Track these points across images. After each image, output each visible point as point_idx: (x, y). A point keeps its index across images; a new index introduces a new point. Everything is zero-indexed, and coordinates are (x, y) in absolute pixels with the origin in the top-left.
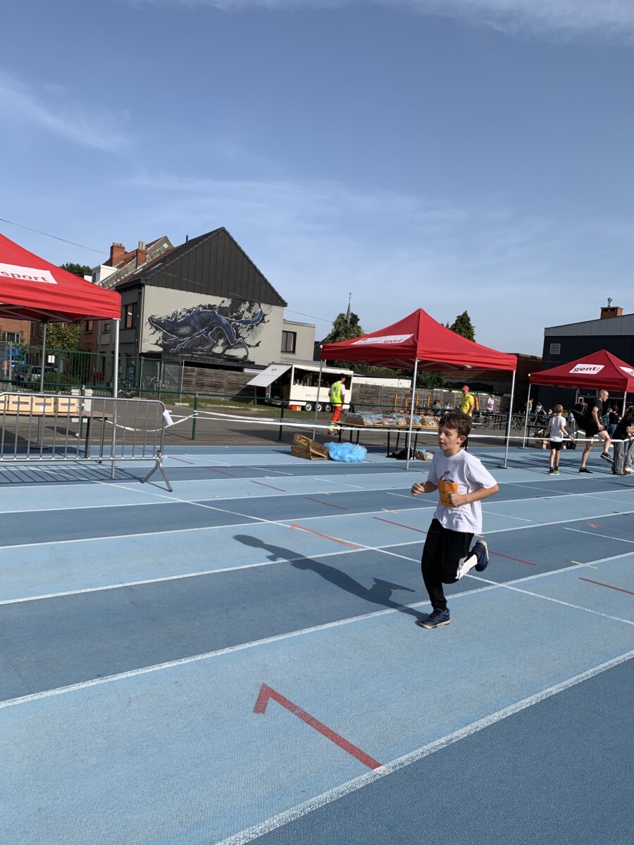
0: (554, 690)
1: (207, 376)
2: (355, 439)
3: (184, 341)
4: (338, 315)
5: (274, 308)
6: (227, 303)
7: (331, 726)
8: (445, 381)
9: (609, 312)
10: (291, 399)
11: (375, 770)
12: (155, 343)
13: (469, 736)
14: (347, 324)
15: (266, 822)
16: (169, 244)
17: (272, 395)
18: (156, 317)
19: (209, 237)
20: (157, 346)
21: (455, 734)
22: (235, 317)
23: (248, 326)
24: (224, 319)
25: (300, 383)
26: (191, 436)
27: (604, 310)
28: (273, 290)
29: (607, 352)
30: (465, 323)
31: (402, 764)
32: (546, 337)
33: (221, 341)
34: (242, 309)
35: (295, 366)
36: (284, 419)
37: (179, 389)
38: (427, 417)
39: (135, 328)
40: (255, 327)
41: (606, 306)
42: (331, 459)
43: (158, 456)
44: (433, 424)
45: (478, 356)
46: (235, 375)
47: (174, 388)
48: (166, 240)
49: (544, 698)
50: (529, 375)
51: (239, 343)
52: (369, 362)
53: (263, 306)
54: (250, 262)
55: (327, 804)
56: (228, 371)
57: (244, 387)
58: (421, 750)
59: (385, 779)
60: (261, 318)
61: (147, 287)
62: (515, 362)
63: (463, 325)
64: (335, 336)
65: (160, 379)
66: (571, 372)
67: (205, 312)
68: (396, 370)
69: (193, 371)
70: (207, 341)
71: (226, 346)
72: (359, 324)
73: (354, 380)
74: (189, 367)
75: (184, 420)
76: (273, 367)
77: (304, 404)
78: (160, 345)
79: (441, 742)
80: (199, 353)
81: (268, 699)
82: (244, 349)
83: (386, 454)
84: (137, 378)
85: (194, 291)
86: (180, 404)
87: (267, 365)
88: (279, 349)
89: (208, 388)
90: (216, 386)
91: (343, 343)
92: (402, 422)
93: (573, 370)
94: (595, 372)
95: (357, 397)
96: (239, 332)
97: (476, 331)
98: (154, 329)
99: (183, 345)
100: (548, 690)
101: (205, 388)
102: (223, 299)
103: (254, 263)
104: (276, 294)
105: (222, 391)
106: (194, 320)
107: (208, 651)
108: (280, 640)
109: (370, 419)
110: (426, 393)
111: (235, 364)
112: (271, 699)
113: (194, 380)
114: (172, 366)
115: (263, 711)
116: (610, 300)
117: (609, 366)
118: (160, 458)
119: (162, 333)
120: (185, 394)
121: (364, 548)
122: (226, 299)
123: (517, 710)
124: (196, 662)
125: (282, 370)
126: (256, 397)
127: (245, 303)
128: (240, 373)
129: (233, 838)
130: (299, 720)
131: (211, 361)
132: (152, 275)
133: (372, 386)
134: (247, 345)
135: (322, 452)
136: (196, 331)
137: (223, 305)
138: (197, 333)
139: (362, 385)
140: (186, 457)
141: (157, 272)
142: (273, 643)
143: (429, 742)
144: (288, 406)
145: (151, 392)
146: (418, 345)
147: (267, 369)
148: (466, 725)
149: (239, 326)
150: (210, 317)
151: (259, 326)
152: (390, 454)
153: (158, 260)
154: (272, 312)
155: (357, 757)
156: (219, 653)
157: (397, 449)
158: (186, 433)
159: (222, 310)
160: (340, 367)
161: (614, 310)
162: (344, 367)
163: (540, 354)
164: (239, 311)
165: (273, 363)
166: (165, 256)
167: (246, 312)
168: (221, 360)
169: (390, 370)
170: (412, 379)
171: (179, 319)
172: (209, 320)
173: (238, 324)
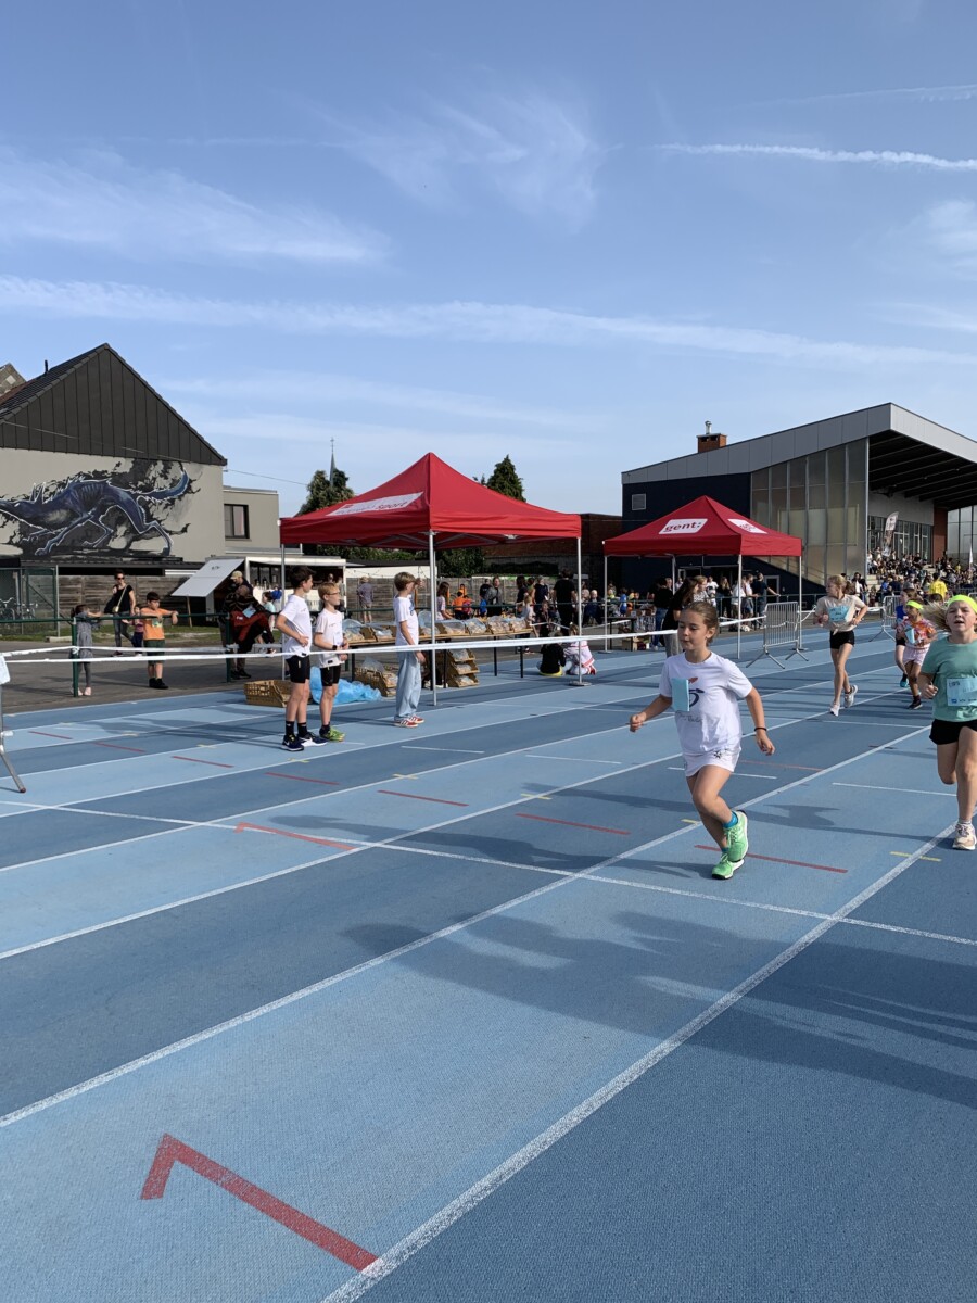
1: (103, 588)
3: (58, 533)
4: (313, 473)
5: (206, 468)
6: (126, 465)
8: (488, 563)
9: (709, 442)
11: (364, 1271)
12: (8, 540)
14: (329, 487)
16: (17, 376)
17: (217, 609)
18: (5, 499)
19: (84, 361)
20: (11, 547)
23: (166, 501)
24: (123, 493)
27: (702, 439)
28: (201, 439)
29: (710, 501)
30: (507, 473)
32: (624, 486)
34: (153, 474)
35: (250, 559)
37: (56, 612)
41: (703, 433)
45: (522, 520)
46: (150, 581)
47: (45, 613)
48: (11, 369)
50: (603, 543)
51: (153, 529)
52: (358, 542)
53: (185, 466)
54: (158, 398)
56: (139, 577)
57: (168, 600)
59: (384, 1286)
60: (187, 487)
62: (578, 524)
63: (505, 477)
64: (313, 505)
65: (21, 601)
66: (662, 532)
67: (90, 484)
68: (413, 552)
69: (78, 582)
70: (99, 531)
71: (131, 536)
72: (348, 485)
73: (348, 574)
74: (70, 577)
76: (213, 563)
78: (17, 545)
80: (87, 551)
81: (172, 1165)
82: (162, 539)
85: (66, 452)
86: (59, 638)
87: (202, 561)
88: (222, 532)
93: (664, 529)
94: (695, 530)
96: (151, 511)
97: (525, 484)
99: (58, 541)
102: (117, 460)
104: (207, 446)
106: (73, 499)
111: (149, 565)
112: (177, 1163)
114: (40, 577)
115: (159, 1193)
116: (708, 424)
117: (715, 520)
121: (360, 846)
126: (191, 614)
127: (156, 464)
128: (158, 578)
130: (229, 1196)
131: (107, 562)
133: (379, 580)
136: (78, 516)
137: (120, 470)
138: (80, 519)
140: (60, 728)
142: (189, 1048)
143: (462, 1190)
145: (7, 623)
147: (204, 568)
149: (150, 501)
150: (99, 492)
154: (203, 475)
155: (332, 1251)
156: (88, 1086)
159: (118, 479)
160: (326, 555)
161: (716, 438)
162: (332, 555)
164: (147, 478)
165: (213, 557)
166: (10, 396)
167: (159, 479)
168: (124, 559)
169: (405, 553)
170: (428, 564)
171: (45, 499)
172: (98, 495)
173: (147, 499)
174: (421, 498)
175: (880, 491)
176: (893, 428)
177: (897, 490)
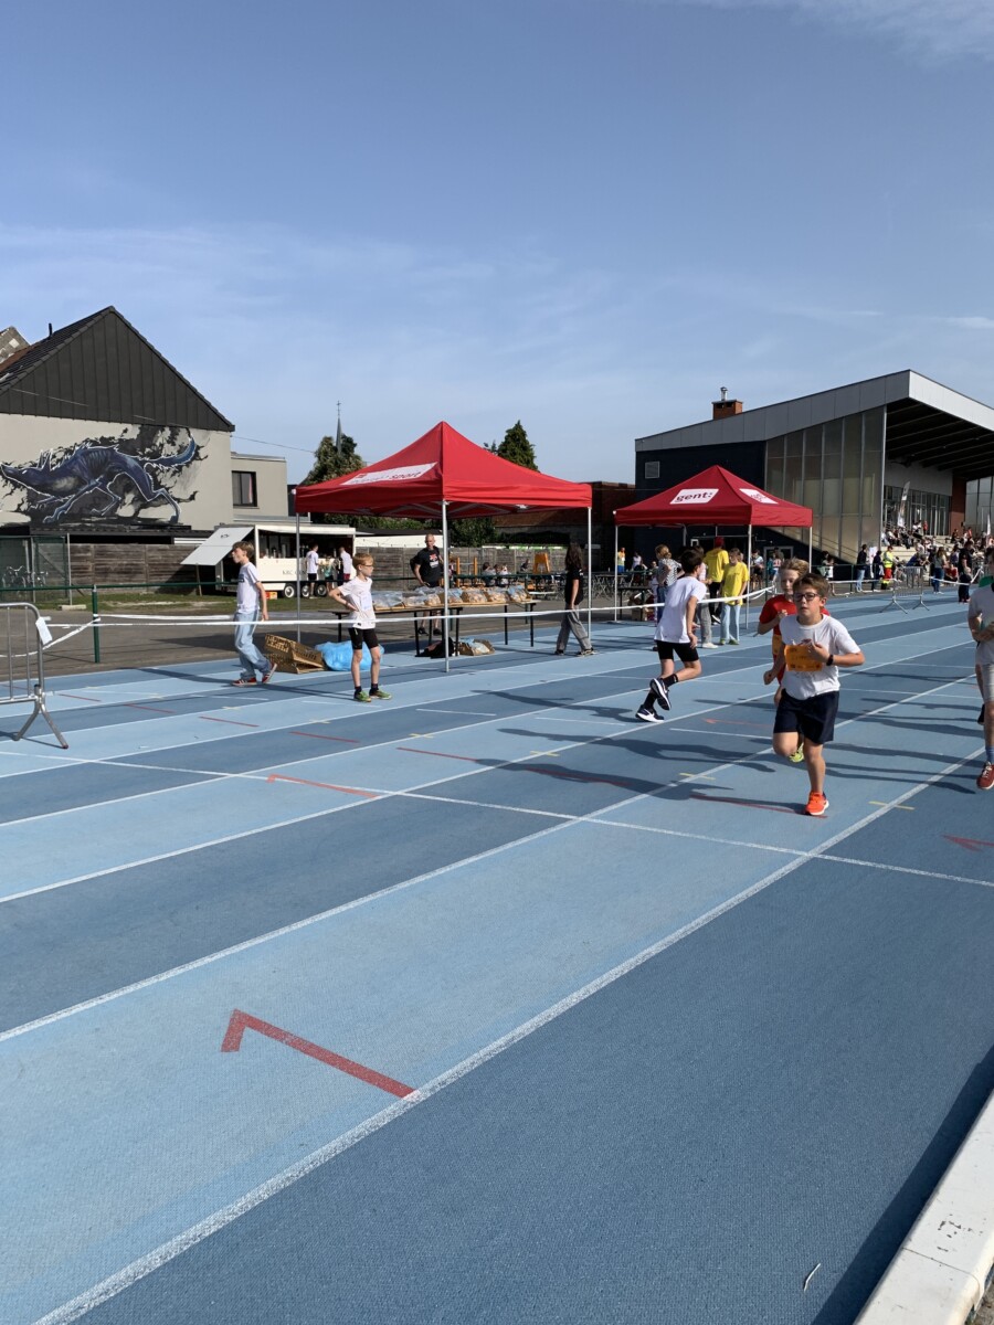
1: (112, 556)
3: (66, 501)
4: (320, 439)
5: (214, 435)
6: (133, 432)
7: (340, 1051)
8: (499, 532)
9: (724, 409)
11: (405, 1098)
12: (15, 508)
13: (537, 1030)
14: (338, 454)
15: (249, 1195)
16: (20, 339)
17: (227, 578)
18: (12, 466)
19: (89, 324)
20: (19, 514)
21: (518, 1030)
22: (149, 455)
23: (173, 468)
24: (130, 460)
25: (271, 555)
26: (95, 656)
27: (717, 406)
28: (208, 405)
29: (723, 470)
30: (519, 440)
31: (444, 1083)
32: (638, 454)
33: (130, 497)
34: (160, 441)
35: (259, 527)
37: (67, 580)
38: (472, 589)
41: (719, 400)
42: (329, 669)
43: (36, 693)
44: (480, 600)
45: (534, 490)
46: (159, 550)
47: (56, 581)
48: (13, 333)
49: (640, 962)
50: (614, 512)
51: (161, 496)
52: (372, 511)
53: (194, 432)
54: (164, 363)
55: (336, 1156)
56: (148, 545)
57: (177, 568)
58: (469, 1060)
59: (420, 1108)
60: (194, 453)
62: (589, 493)
63: (516, 445)
64: (320, 474)
65: (31, 569)
66: (673, 502)
67: (97, 451)
68: (423, 521)
69: (87, 550)
70: (106, 499)
71: (139, 504)
72: (357, 451)
73: (359, 543)
74: (80, 545)
75: (76, 632)
76: (221, 531)
77: (281, 587)
78: (25, 513)
79: (498, 1044)
80: (95, 519)
81: (243, 1030)
82: (170, 507)
83: (415, 652)
85: (73, 417)
86: (72, 607)
87: (212, 529)
88: (230, 500)
89: (115, 576)
90: (129, 572)
91: (331, 483)
92: (434, 602)
93: (676, 499)
94: (706, 500)
96: (159, 478)
97: (536, 451)
99: (65, 509)
101: (112, 577)
102: (124, 426)
104: (214, 412)
105: (141, 579)
106: (80, 466)
107: (146, 977)
108: (258, 945)
109: (384, 600)
110: (471, 554)
111: (158, 533)
112: (247, 1028)
113: (90, 564)
114: (49, 545)
115: (237, 1048)
116: (723, 390)
117: (727, 490)
118: (40, 696)
119: (25, 492)
120: (77, 588)
121: (383, 794)
122: (129, 426)
123: (603, 985)
124: (127, 996)
125: (237, 535)
126: (199, 582)
127: (163, 430)
128: (167, 546)
129: (198, 1226)
130: (293, 1050)
131: (116, 530)
133: (388, 549)
134: (176, 499)
135: (315, 660)
136: (85, 484)
137: (127, 436)
138: (87, 486)
140: (88, 691)
141: (4, 389)
142: (247, 950)
143: (481, 1047)
145: (18, 589)
146: (444, 480)
147: (213, 536)
148: (533, 1015)
149: (157, 468)
150: (106, 459)
151: (192, 466)
152: (421, 651)
154: (211, 442)
155: (379, 1085)
156: (164, 977)
158: (85, 652)
159: (125, 445)
160: (334, 523)
161: (731, 404)
162: (340, 523)
164: (155, 445)
165: (222, 525)
166: (14, 360)
167: (166, 446)
168: (133, 527)
169: (414, 522)
170: (441, 534)
171: (53, 466)
172: (105, 462)
173: (155, 465)
174: (435, 469)
175: (899, 460)
176: (911, 395)
177: (913, 459)
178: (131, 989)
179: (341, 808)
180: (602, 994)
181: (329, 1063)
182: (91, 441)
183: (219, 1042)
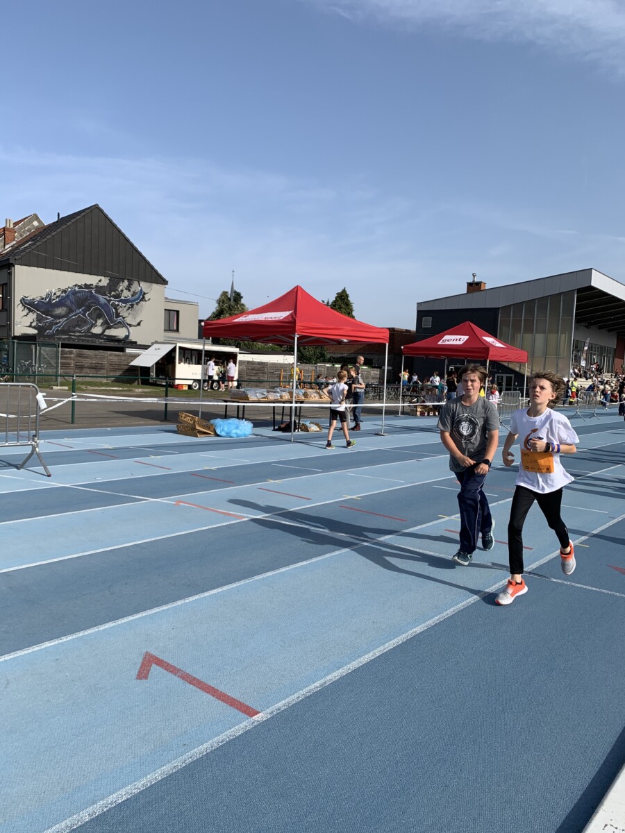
0: (418, 629)
1: (87, 357)
2: (240, 415)
3: (60, 322)
4: (221, 292)
5: (155, 286)
6: (105, 281)
7: (212, 683)
8: (328, 356)
9: (474, 287)
10: (176, 377)
11: (253, 718)
12: (29, 324)
13: (341, 678)
14: (231, 302)
15: (148, 776)
16: (39, 221)
17: (157, 375)
18: (28, 299)
19: (83, 214)
20: (30, 328)
21: (329, 677)
22: (114, 296)
23: (128, 305)
24: (102, 298)
25: (185, 362)
26: (72, 419)
27: (470, 285)
28: (152, 268)
29: (471, 324)
30: (344, 299)
31: (279, 709)
32: (419, 312)
33: (100, 322)
34: (121, 288)
35: (179, 345)
36: (168, 398)
37: (57, 371)
38: (310, 390)
39: (6, 310)
40: (135, 306)
41: (471, 281)
42: (218, 436)
43: (33, 440)
44: (315, 397)
45: (352, 330)
46: (116, 355)
47: (51, 371)
48: (36, 217)
49: (409, 637)
50: (402, 347)
51: (119, 322)
52: (251, 338)
53: (142, 284)
54: (127, 240)
55: (207, 754)
56: (109, 352)
57: (126, 367)
58: (297, 695)
59: (263, 724)
60: (142, 297)
61: (16, 266)
62: (387, 334)
63: (342, 302)
64: (219, 314)
65: (35, 363)
66: (440, 343)
67: (82, 292)
68: (281, 346)
69: (71, 353)
70: (85, 322)
71: (106, 326)
72: (243, 301)
73: (240, 357)
74: (67, 349)
75: (62, 403)
76: (156, 346)
77: (190, 382)
78: (34, 328)
79: (316, 685)
80: (77, 334)
81: (151, 666)
82: (124, 329)
83: (272, 428)
84: (10, 362)
85: (69, 271)
86: (59, 388)
87: (150, 344)
88: (162, 327)
89: (88, 370)
90: (96, 368)
91: (225, 320)
92: (286, 396)
93: (441, 341)
94: (460, 343)
95: (244, 375)
96: (119, 311)
97: (354, 307)
98: (27, 311)
99: (60, 327)
100: (414, 630)
101: (85, 370)
102: (99, 278)
103: (132, 240)
104: (156, 272)
105: (103, 372)
106: (70, 301)
107: (90, 627)
108: (165, 610)
109: (254, 394)
110: (311, 368)
111: (116, 345)
112: (154, 665)
113: (73, 362)
114: (48, 349)
115: (146, 677)
116: (474, 275)
117: (474, 337)
118: (36, 442)
119: (35, 314)
120: (63, 376)
121: (248, 517)
122: (103, 278)
123: (385, 651)
124: (78, 638)
125: (166, 349)
126: (139, 376)
127: (123, 282)
128: (121, 353)
129: (115, 795)
130: (182, 681)
131: (91, 342)
132: (22, 254)
133: (258, 362)
134: (128, 324)
135: (209, 429)
136: (73, 312)
137: (101, 284)
138: (74, 314)
139: (248, 362)
140: (66, 441)
141: (27, 251)
142: (156, 613)
143: (305, 687)
144: (174, 385)
145: (27, 375)
146: (297, 321)
147: (150, 349)
148: (339, 668)
149: (118, 305)
150: (87, 297)
151: (140, 305)
152: (276, 427)
153: (28, 238)
154: (152, 290)
155: (237, 708)
156: (102, 628)
157: (282, 422)
158: (66, 417)
159: (99, 289)
160: (226, 345)
161: (479, 284)
162: (230, 345)
163: (413, 328)
164: (117, 290)
165: (156, 342)
166: (35, 234)
167: (125, 291)
168: (100, 340)
169: (276, 346)
170: (293, 355)
171: (54, 300)
172: (86, 299)
173: (117, 303)
174: (291, 314)
175: (583, 324)
176: (593, 284)
177: (593, 324)
178: (81, 634)
179: (220, 525)
180: (385, 656)
181: (205, 691)
182: (79, 286)
183: (135, 672)
